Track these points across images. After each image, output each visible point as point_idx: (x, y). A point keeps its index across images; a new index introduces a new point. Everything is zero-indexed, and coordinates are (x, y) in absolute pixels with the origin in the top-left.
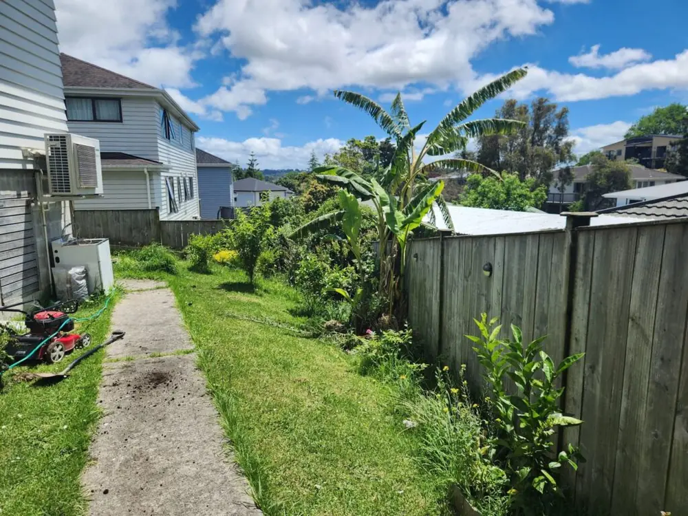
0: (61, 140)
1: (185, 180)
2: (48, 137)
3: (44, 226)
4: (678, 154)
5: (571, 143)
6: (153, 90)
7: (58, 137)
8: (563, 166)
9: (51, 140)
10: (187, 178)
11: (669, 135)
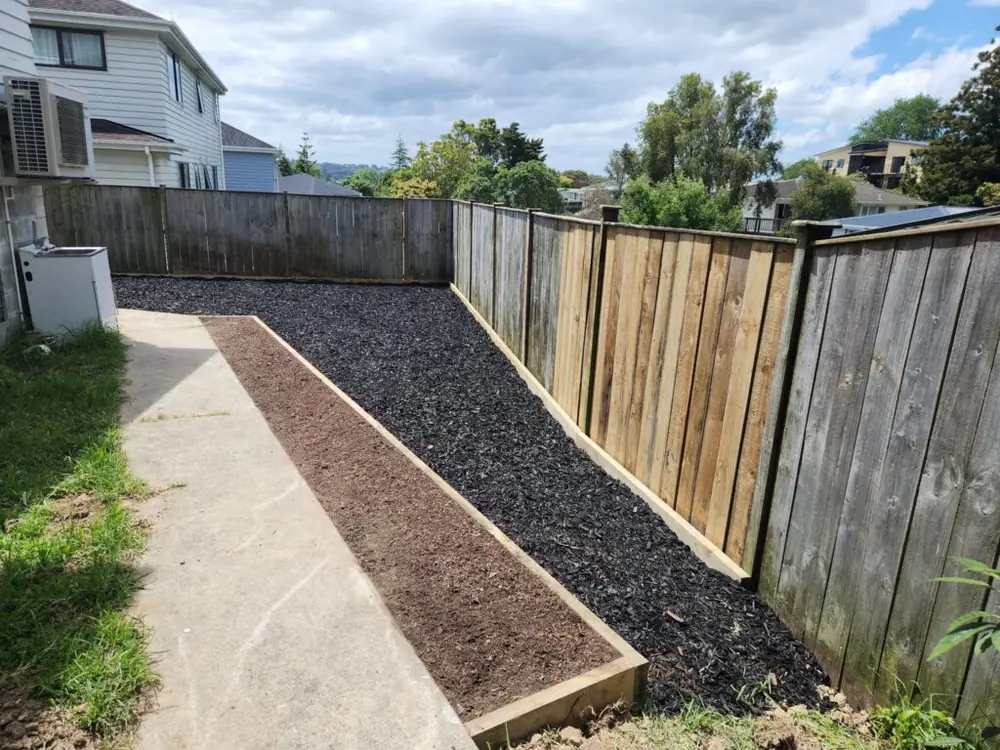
0: (31, 88)
1: (205, 170)
2: (10, 82)
3: (7, 223)
4: (919, 168)
5: (776, 145)
6: (157, 21)
7: (26, 83)
8: (763, 178)
9: (14, 87)
10: (209, 168)
11: (910, 141)
